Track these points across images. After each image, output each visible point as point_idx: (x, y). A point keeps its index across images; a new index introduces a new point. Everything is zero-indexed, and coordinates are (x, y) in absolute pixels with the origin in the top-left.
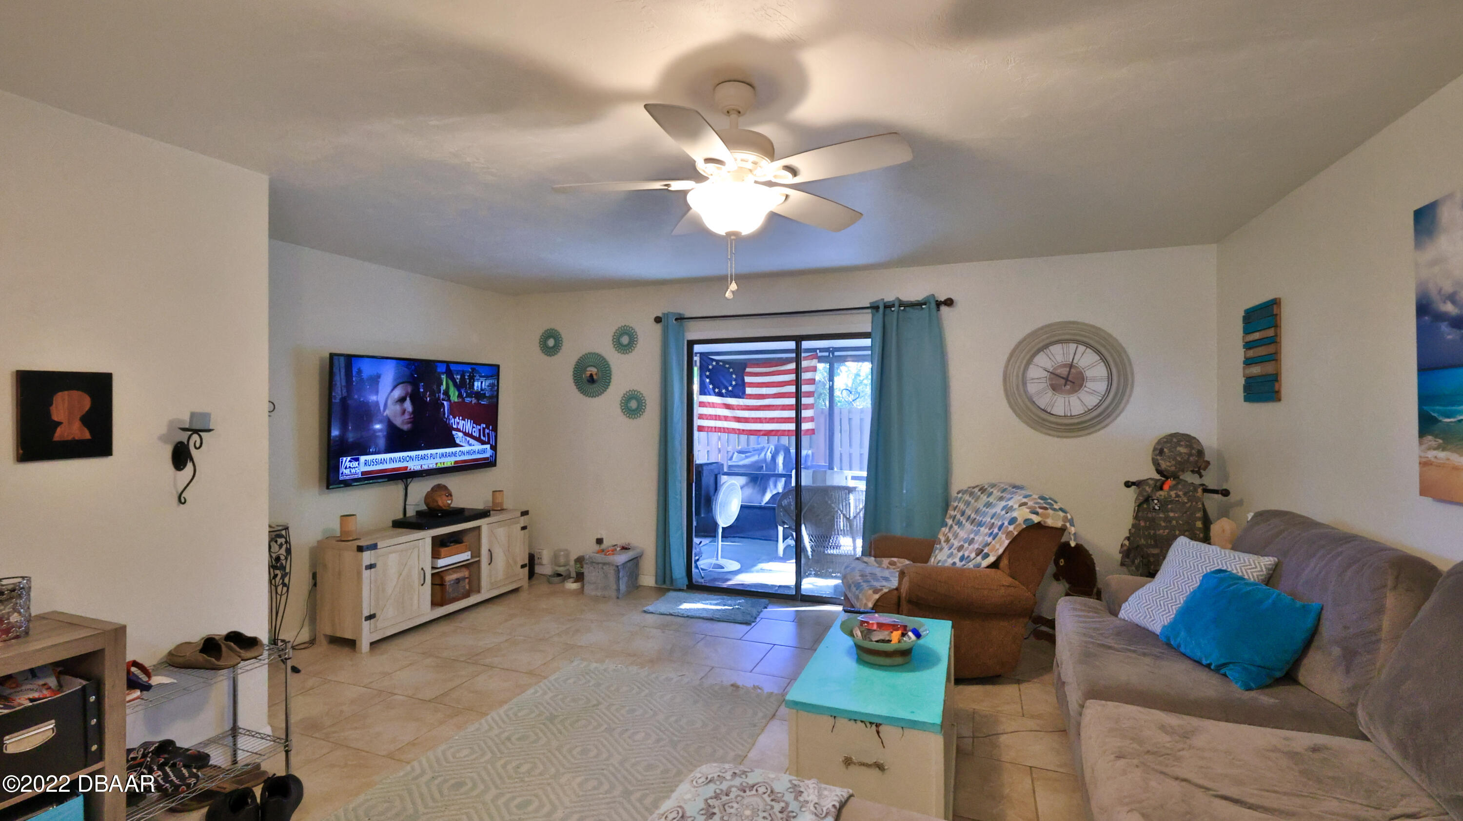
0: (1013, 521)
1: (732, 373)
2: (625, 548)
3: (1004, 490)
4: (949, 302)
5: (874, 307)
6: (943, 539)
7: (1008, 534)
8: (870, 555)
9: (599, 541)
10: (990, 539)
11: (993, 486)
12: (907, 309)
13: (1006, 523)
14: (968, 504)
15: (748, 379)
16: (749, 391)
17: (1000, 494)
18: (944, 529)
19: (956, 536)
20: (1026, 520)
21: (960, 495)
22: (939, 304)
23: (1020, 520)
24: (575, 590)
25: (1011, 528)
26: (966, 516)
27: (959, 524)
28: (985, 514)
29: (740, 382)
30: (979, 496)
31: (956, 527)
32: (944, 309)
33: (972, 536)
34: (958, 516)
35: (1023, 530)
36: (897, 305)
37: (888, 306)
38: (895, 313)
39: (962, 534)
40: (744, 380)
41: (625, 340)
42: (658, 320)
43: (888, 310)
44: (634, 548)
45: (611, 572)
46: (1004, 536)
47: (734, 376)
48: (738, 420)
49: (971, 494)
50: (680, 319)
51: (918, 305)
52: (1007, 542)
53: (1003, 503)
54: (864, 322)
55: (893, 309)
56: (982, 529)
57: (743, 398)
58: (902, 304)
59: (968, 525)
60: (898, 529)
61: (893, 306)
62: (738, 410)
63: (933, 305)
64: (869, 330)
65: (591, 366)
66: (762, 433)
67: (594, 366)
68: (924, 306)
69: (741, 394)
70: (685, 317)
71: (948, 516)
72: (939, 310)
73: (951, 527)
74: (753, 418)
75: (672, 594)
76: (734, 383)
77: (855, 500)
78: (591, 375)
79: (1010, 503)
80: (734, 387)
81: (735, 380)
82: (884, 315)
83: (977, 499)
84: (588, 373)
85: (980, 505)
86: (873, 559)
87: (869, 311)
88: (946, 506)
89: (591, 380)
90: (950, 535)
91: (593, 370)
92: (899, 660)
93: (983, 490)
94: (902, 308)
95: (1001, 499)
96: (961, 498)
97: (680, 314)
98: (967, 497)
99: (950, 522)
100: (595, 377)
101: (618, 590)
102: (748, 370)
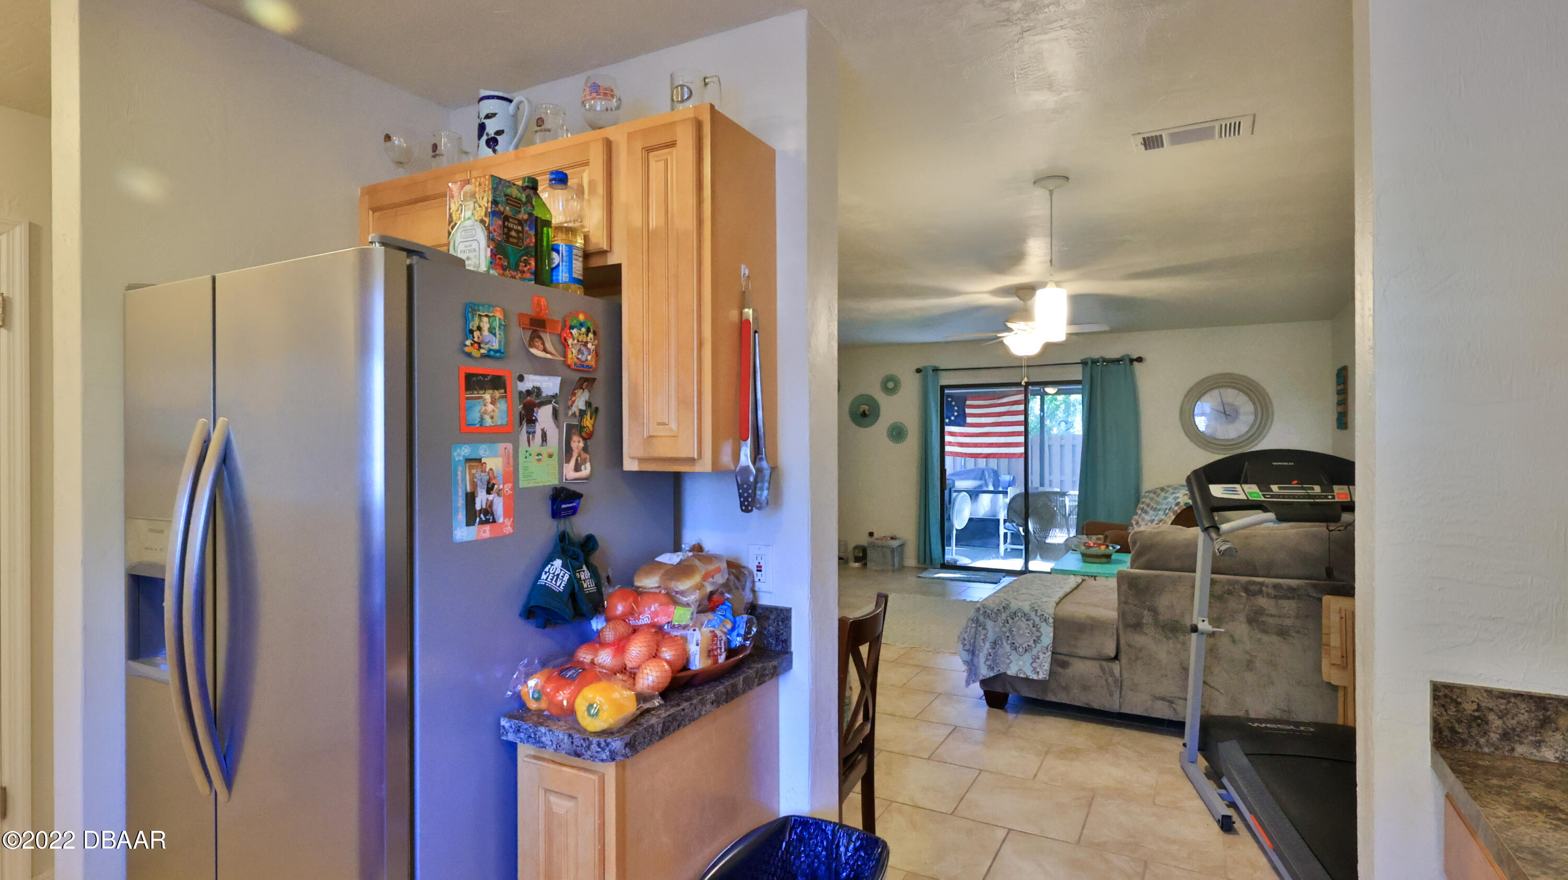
0: (1178, 504)
1: (954, 406)
2: (892, 538)
3: (1175, 489)
4: (1140, 360)
5: (1084, 363)
6: (1134, 522)
7: (1174, 512)
8: (1083, 534)
9: (871, 534)
10: (1163, 517)
11: (1169, 486)
12: (1109, 364)
13: (1173, 506)
14: (1152, 499)
15: (968, 411)
16: (969, 420)
17: (1173, 491)
18: (1135, 517)
19: (1143, 519)
20: (1186, 504)
21: (1147, 494)
22: (1132, 361)
23: (1182, 504)
24: (857, 568)
25: (1176, 508)
26: (1150, 507)
27: (1146, 512)
28: (1162, 504)
29: (961, 413)
30: (1160, 494)
31: (1143, 515)
32: (1135, 363)
33: (1153, 518)
34: (1145, 508)
35: (1184, 509)
36: (1101, 360)
37: (1094, 362)
38: (1100, 368)
39: (1147, 518)
40: (965, 411)
41: (891, 385)
42: (919, 371)
43: (1094, 364)
44: (899, 539)
45: (888, 552)
46: (1172, 514)
47: (956, 408)
48: (961, 445)
49: (1155, 493)
50: (936, 370)
51: (1117, 361)
52: (1173, 517)
53: (1174, 495)
54: (1077, 374)
55: (1098, 364)
56: (1160, 512)
57: (964, 426)
58: (1104, 360)
59: (1151, 512)
60: (1102, 518)
61: (1098, 362)
62: (961, 436)
63: (1128, 362)
64: (1081, 379)
65: (863, 404)
66: (982, 456)
67: (867, 405)
68: (1121, 362)
69: (962, 423)
70: (940, 368)
71: (1138, 508)
72: (1132, 364)
73: (1140, 514)
74: (973, 443)
75: (931, 570)
76: (956, 414)
77: (1070, 501)
78: (864, 411)
79: (1177, 495)
80: (956, 417)
81: (957, 411)
82: (1091, 368)
83: (1158, 496)
84: (862, 410)
85: (1159, 499)
86: (1085, 536)
87: (1081, 365)
88: (1138, 501)
89: (864, 414)
90: (1140, 520)
91: (866, 408)
92: (1104, 560)
93: (1162, 489)
94: (1105, 364)
95: (1173, 493)
96: (1148, 496)
97: (935, 367)
98: (1152, 495)
99: (1139, 512)
100: (867, 412)
101: (893, 565)
102: (968, 403)
